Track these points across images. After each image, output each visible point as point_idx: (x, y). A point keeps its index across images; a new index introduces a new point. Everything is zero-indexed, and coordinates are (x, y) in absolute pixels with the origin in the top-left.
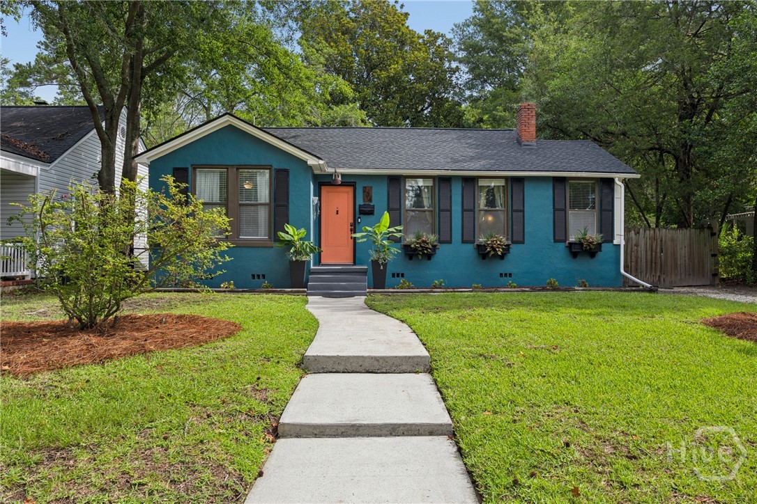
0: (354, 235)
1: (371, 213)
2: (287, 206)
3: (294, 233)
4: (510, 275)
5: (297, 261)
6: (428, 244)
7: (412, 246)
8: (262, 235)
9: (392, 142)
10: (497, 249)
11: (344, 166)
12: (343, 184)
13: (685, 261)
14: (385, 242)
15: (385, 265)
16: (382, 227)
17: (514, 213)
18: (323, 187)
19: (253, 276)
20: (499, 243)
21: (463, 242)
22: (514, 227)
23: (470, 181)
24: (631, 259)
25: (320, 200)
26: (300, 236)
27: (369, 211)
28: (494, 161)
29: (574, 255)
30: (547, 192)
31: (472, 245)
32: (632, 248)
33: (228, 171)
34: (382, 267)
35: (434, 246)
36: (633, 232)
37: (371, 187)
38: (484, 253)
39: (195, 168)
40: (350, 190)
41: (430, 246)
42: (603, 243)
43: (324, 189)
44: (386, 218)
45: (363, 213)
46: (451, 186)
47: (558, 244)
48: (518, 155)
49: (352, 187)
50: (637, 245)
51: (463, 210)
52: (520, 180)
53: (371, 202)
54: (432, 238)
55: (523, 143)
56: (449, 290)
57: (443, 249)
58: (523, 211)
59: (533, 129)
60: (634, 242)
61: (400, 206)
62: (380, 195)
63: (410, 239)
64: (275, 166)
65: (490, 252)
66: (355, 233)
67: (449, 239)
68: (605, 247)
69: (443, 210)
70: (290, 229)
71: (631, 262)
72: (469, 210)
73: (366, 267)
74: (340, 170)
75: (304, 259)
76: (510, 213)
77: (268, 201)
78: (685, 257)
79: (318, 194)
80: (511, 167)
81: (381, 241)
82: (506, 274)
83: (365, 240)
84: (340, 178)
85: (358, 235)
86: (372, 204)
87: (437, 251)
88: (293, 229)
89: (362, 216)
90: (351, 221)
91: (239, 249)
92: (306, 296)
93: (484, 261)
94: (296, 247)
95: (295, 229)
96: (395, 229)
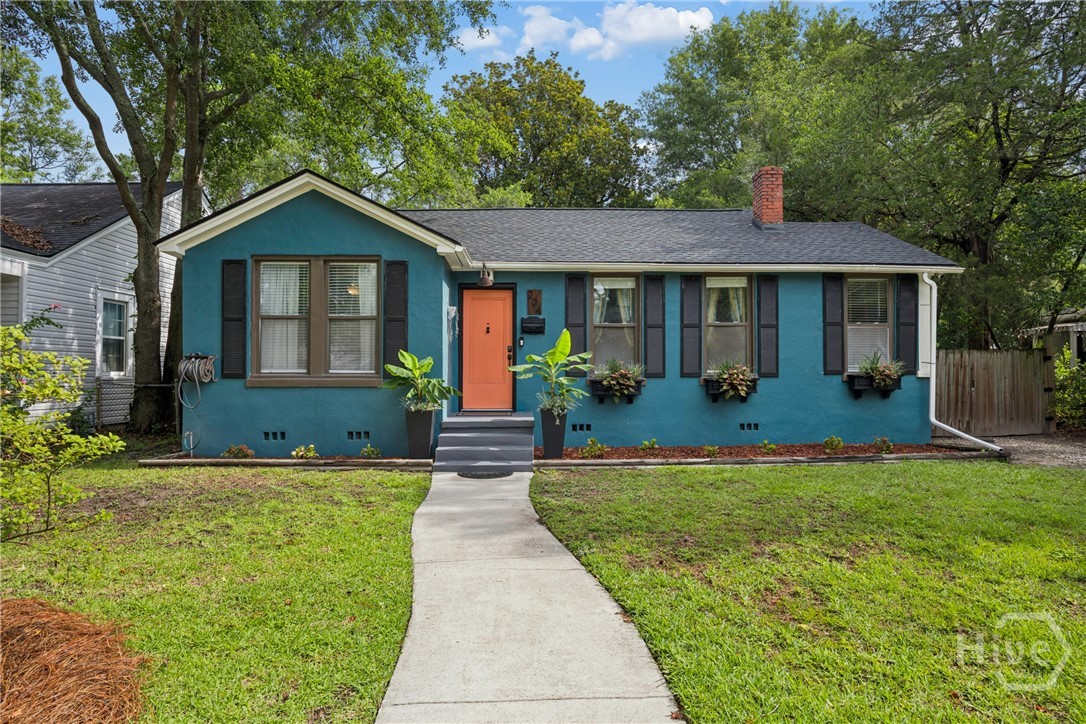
0: (512, 369)
1: (540, 331)
2: (404, 321)
3: (414, 365)
4: (756, 426)
5: (418, 411)
6: (629, 379)
7: (605, 383)
8: (365, 367)
9: (570, 226)
10: (740, 388)
11: (498, 258)
12: (495, 287)
13: (1005, 398)
14: (564, 380)
15: (563, 418)
16: (558, 354)
17: (762, 330)
18: (465, 292)
19: (350, 434)
20: (741, 377)
21: (683, 375)
22: (762, 351)
23: (693, 281)
25: (460, 311)
26: (424, 370)
27: (537, 328)
28: (728, 250)
29: (856, 394)
30: (814, 296)
31: (697, 379)
33: (310, 265)
34: (558, 422)
35: (639, 383)
37: (540, 291)
38: (715, 392)
39: (258, 259)
40: (507, 295)
41: (633, 383)
42: (903, 375)
43: (468, 295)
44: (566, 339)
45: (527, 331)
46: (663, 288)
47: (830, 377)
48: (762, 241)
49: (511, 292)
51: (683, 326)
52: (771, 279)
53: (540, 314)
54: (635, 370)
55: (765, 226)
56: (671, 460)
57: (651, 385)
58: (776, 327)
59: (779, 205)
61: (585, 320)
62: (553, 304)
63: (601, 371)
64: (386, 256)
65: (727, 391)
66: (515, 364)
67: (661, 371)
68: (906, 381)
69: (650, 327)
70: (407, 358)
72: (692, 326)
73: (532, 419)
74: (492, 265)
75: (430, 407)
76: (755, 329)
77: (374, 313)
78: (1005, 393)
79: (458, 301)
80: (757, 258)
81: (557, 377)
82: (749, 426)
83: (531, 375)
84: (491, 278)
85: (519, 368)
86: (541, 317)
87: (643, 390)
88: (413, 359)
89: (526, 336)
90: (509, 343)
91: (328, 390)
92: (431, 472)
93: (715, 404)
94: (416, 388)
95: (416, 359)
96: (580, 358)
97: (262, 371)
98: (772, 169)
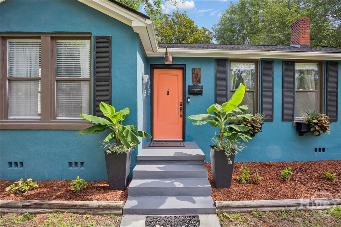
1: (200, 93)
2: (109, 82)
3: (112, 114)
4: (324, 150)
17: (329, 94)
18: (155, 70)
19: (70, 164)
21: (283, 120)
22: (328, 106)
23: (290, 64)
25: (152, 78)
26: (120, 118)
27: (198, 91)
31: (291, 123)
37: (200, 69)
43: (156, 72)
45: (192, 93)
46: (272, 68)
49: (182, 70)
51: (283, 91)
52: (334, 64)
53: (200, 83)
55: (301, 46)
57: (266, 126)
58: (337, 92)
59: (308, 36)
61: (226, 87)
62: (207, 77)
67: (271, 118)
69: (265, 91)
70: (107, 109)
72: (289, 91)
74: (171, 50)
76: (324, 93)
77: (89, 76)
79: (150, 73)
82: (320, 150)
84: (171, 60)
86: (200, 85)
89: (191, 96)
90: (181, 100)
91: (53, 132)
92: (121, 215)
93: (301, 137)
94: (114, 133)
95: (114, 109)
96: (240, 109)
97: (10, 118)
98: (305, 19)
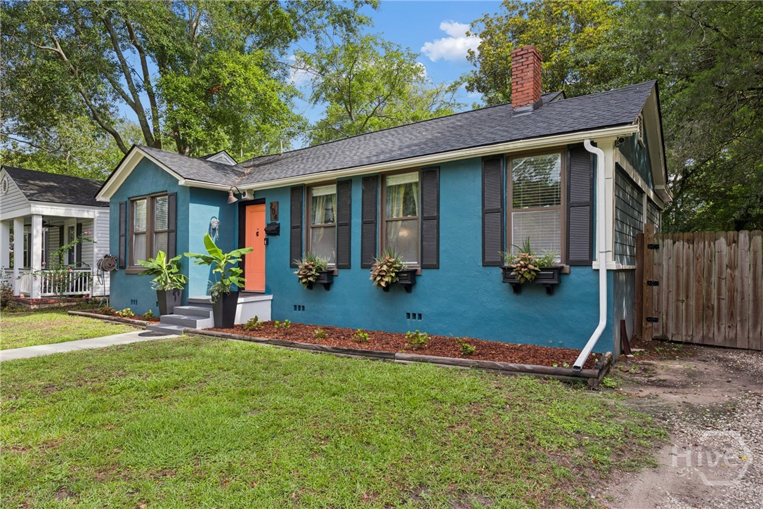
1: (276, 233)
2: (175, 232)
4: (420, 316)
17: (424, 222)
21: (363, 266)
22: (424, 243)
23: (371, 182)
24: (719, 293)
27: (277, 230)
29: (517, 288)
30: (474, 183)
32: (720, 273)
35: (332, 273)
36: (723, 240)
37: (278, 203)
40: (263, 208)
43: (248, 209)
45: (269, 233)
46: (351, 191)
47: (489, 269)
49: (264, 205)
50: (732, 266)
52: (433, 170)
53: (277, 220)
55: (514, 111)
57: (341, 275)
58: (437, 218)
59: (529, 86)
60: (726, 261)
62: (284, 211)
64: (169, 190)
67: (348, 263)
69: (341, 225)
71: (719, 299)
72: (370, 223)
76: (420, 222)
82: (414, 315)
87: (335, 279)
89: (271, 237)
97: (134, 264)
98: (522, 50)
